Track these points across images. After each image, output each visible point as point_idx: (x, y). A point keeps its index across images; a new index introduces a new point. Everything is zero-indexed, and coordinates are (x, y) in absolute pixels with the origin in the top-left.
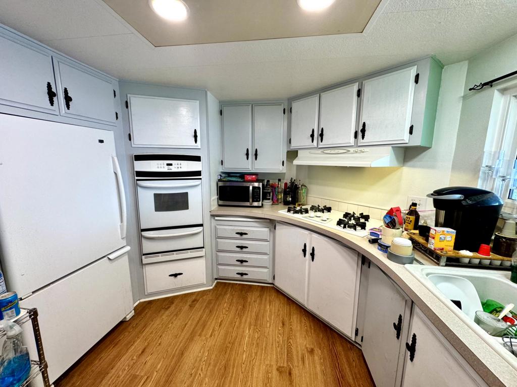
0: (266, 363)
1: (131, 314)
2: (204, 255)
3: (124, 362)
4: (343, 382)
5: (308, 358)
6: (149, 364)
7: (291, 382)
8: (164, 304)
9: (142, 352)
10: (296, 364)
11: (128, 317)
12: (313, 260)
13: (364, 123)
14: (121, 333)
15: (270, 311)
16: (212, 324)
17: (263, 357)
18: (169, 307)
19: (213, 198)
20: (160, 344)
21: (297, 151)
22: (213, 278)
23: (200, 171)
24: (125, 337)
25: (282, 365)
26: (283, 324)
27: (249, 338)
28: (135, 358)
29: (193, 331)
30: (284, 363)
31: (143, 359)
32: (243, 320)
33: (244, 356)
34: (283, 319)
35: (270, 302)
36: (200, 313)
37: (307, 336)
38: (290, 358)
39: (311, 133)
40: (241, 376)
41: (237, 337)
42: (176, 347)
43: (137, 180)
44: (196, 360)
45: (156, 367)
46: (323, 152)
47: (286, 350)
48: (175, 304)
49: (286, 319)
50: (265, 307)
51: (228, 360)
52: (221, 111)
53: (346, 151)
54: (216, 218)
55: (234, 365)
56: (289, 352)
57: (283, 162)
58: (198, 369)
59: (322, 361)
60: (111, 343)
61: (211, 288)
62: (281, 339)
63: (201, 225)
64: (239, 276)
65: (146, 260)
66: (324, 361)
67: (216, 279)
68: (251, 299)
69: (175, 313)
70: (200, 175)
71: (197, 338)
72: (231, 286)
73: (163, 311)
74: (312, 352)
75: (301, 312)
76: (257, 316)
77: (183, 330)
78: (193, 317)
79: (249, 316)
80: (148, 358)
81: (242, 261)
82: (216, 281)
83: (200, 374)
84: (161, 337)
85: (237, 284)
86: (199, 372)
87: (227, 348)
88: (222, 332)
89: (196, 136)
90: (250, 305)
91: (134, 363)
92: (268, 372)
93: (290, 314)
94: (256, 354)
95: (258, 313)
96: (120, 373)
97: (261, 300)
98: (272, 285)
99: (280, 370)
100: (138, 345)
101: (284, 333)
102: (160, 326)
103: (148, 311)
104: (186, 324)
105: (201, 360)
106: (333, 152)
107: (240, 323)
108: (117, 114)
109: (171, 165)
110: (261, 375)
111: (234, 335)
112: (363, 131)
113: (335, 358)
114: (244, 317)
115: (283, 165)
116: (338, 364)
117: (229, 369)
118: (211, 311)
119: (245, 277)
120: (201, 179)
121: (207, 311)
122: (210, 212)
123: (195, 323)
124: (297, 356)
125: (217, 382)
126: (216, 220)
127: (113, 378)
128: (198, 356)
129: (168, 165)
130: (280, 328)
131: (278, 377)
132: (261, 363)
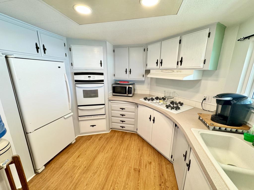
0: (129, 166)
1: (74, 141)
2: (105, 117)
3: (71, 160)
4: (162, 177)
5: (148, 166)
6: (80, 162)
7: (139, 175)
8: (88, 138)
9: (78, 157)
10: (142, 168)
11: (73, 142)
12: (154, 123)
13: (182, 57)
14: (70, 149)
15: (134, 144)
16: (108, 147)
17: (128, 164)
18: (90, 139)
19: (109, 92)
20: (85, 154)
21: (150, 70)
22: (109, 128)
23: (103, 80)
24: (72, 150)
25: (136, 168)
26: (139, 151)
27: (123, 155)
28: (75, 159)
29: (99, 150)
30: (137, 167)
31: (78, 160)
32: (121, 147)
33: (120, 162)
34: (139, 148)
35: (134, 140)
36: (103, 143)
37: (149, 156)
38: (140, 165)
39: (157, 62)
40: (118, 170)
41: (118, 154)
42: (92, 156)
43: (76, 84)
44: (100, 162)
45: (83, 163)
46: (162, 71)
47: (139, 162)
48: (92, 138)
49: (141, 148)
50: (132, 142)
51: (113, 163)
52: (114, 50)
53: (172, 71)
54: (111, 101)
55: (115, 165)
56: (140, 162)
57: (143, 75)
58: (100, 166)
59: (154, 167)
60: (66, 152)
61: (109, 132)
62: (137, 156)
63: (104, 104)
64: (121, 128)
65: (80, 119)
66: (155, 167)
67: (111, 128)
68: (126, 138)
69: (92, 142)
70: (103, 82)
71: (101, 153)
72: (118, 132)
73: (87, 141)
74: (150, 163)
75: (148, 146)
76: (128, 146)
77: (95, 149)
78: (100, 144)
79: (124, 146)
80: (80, 159)
81: (123, 121)
82: (111, 129)
83: (101, 168)
84: (86, 151)
85: (120, 131)
86: (101, 167)
87: (113, 158)
88: (112, 151)
89: (101, 64)
90: (125, 141)
91: (75, 161)
92: (129, 170)
93: (143, 146)
94: (125, 162)
95: (129, 145)
96: (69, 164)
97: (130, 139)
98: (136, 133)
99: (135, 169)
100: (77, 154)
101: (139, 154)
102: (86, 147)
103: (81, 140)
104: (97, 147)
105: (101, 162)
106: (166, 71)
107: (120, 148)
108: (66, 54)
109: (90, 77)
110: (126, 171)
111: (117, 153)
112: (181, 61)
113: (161, 167)
114: (122, 146)
115: (143, 77)
116: (162, 169)
117: (113, 167)
118: (108, 142)
119: (124, 128)
120: (104, 83)
121: (106, 142)
122: (108, 98)
123: (100, 147)
124: (144, 164)
125: (107, 171)
126: (111, 102)
127: (66, 166)
128: (101, 161)
129: (89, 77)
130: (137, 152)
131: (134, 172)
132: (127, 166)
